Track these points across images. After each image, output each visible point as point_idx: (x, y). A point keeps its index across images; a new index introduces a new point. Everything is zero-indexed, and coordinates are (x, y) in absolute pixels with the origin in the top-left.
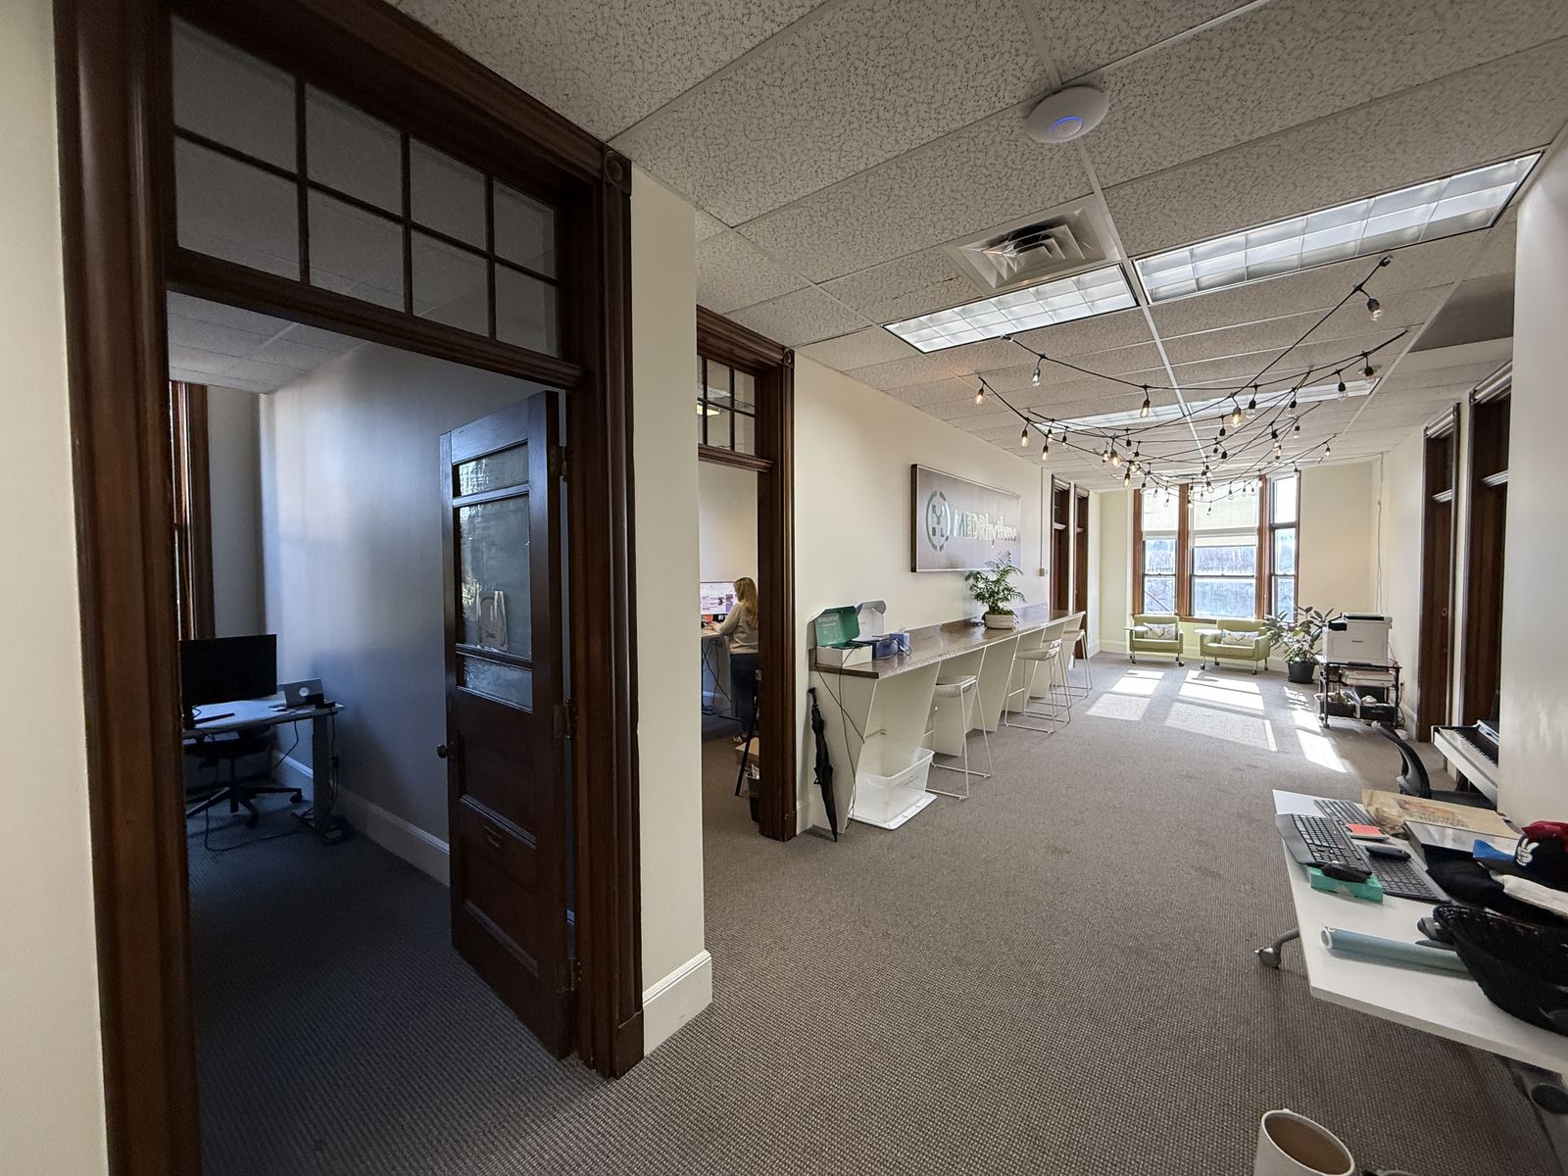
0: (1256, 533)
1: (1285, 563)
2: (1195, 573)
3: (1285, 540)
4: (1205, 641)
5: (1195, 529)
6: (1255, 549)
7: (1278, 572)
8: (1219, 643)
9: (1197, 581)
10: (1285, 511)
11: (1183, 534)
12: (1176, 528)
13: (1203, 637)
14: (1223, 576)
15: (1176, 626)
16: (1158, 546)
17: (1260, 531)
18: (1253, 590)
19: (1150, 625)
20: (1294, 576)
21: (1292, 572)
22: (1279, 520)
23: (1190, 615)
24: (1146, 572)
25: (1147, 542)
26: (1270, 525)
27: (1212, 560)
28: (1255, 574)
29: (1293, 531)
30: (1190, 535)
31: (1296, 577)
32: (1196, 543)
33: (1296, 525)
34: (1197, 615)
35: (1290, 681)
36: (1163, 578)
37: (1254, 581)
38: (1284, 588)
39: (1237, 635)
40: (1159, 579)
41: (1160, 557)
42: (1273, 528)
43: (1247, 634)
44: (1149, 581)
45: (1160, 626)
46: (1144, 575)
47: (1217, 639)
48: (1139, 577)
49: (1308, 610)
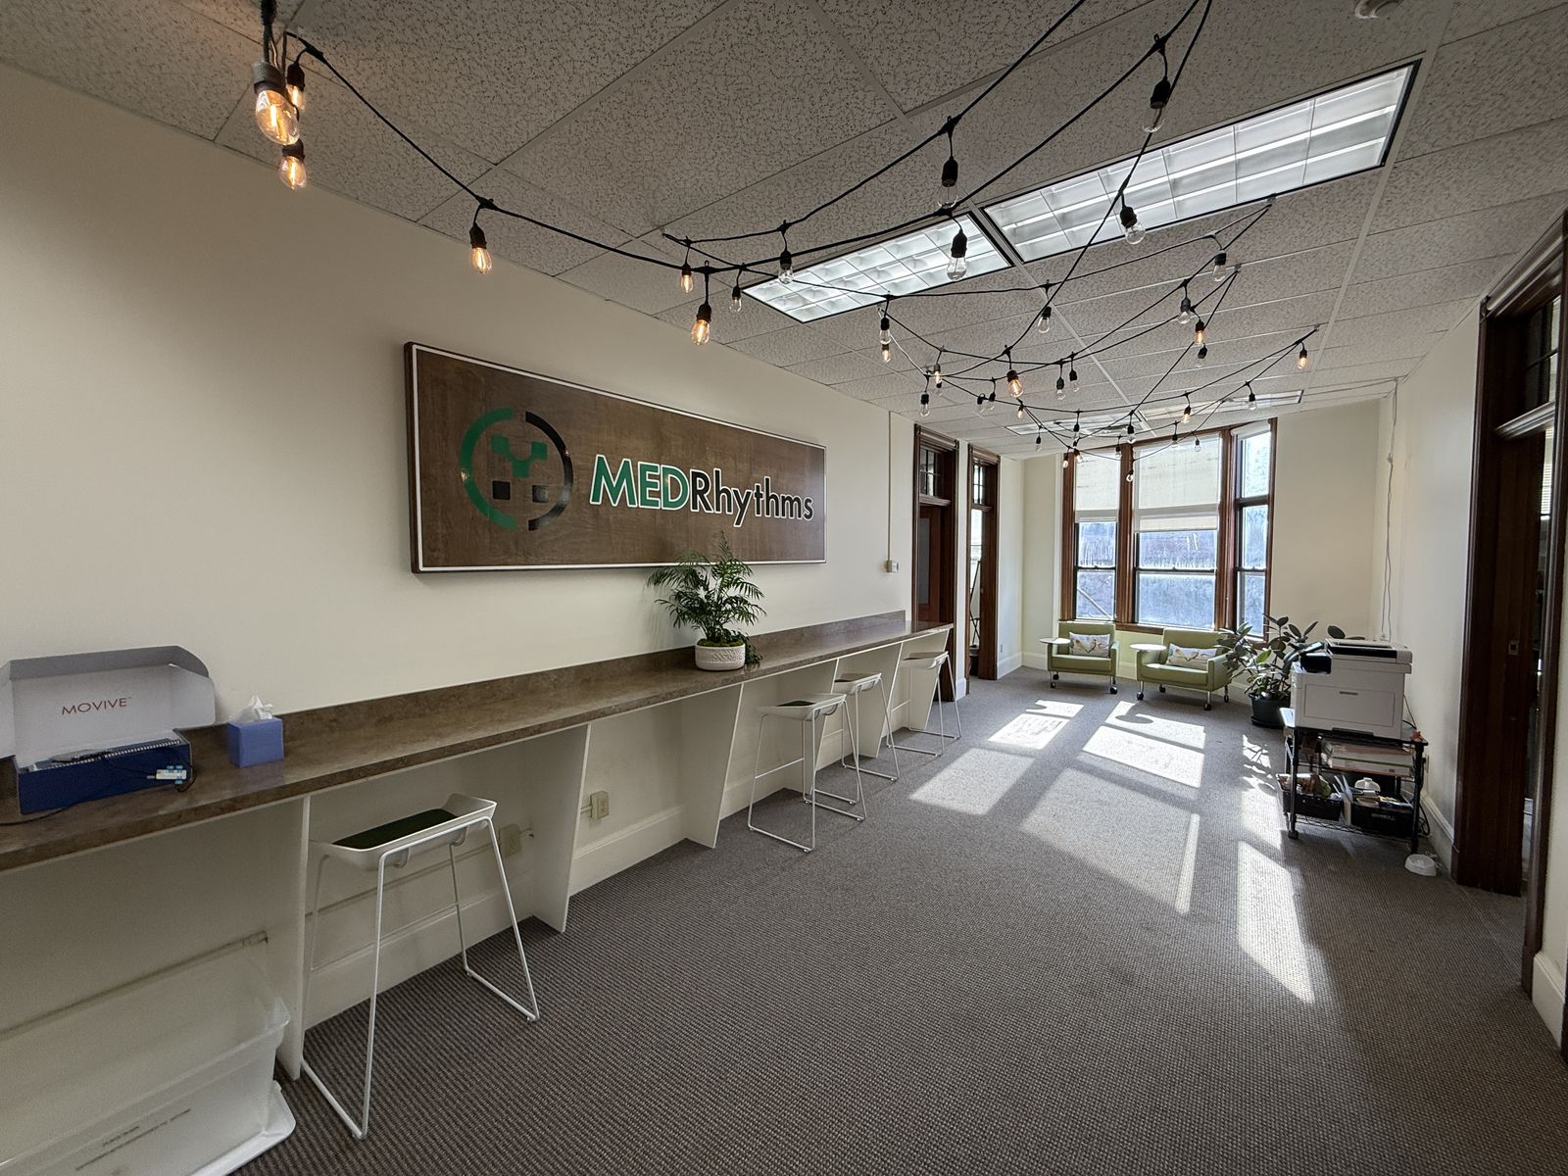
0: (1217, 512)
1: (1254, 554)
2: (1141, 567)
3: (1255, 520)
4: (1144, 660)
5: (1141, 507)
6: (1216, 533)
7: (1246, 566)
8: (1164, 663)
9: (1142, 576)
10: (1255, 483)
11: (1126, 514)
12: (1115, 505)
13: (1141, 653)
14: (1174, 571)
15: (1112, 638)
16: (1097, 530)
17: (1223, 509)
18: (1211, 591)
19: (1077, 637)
20: (1265, 571)
21: (1263, 566)
22: (1248, 493)
23: (1133, 622)
24: (1080, 565)
25: (1081, 525)
26: (1235, 500)
27: (1162, 548)
28: (1215, 568)
29: (1265, 508)
30: (1135, 515)
31: (1268, 573)
32: (1142, 525)
33: (1268, 500)
34: (1141, 623)
35: (1255, 724)
36: (1100, 573)
37: (1213, 578)
38: (1252, 589)
39: (1188, 652)
40: (1093, 574)
41: (1097, 545)
42: (1240, 505)
43: (1202, 651)
44: (1083, 576)
45: (1091, 636)
46: (1077, 568)
47: (1161, 658)
48: (1070, 571)
49: (1282, 622)
